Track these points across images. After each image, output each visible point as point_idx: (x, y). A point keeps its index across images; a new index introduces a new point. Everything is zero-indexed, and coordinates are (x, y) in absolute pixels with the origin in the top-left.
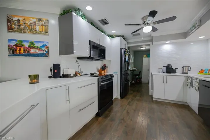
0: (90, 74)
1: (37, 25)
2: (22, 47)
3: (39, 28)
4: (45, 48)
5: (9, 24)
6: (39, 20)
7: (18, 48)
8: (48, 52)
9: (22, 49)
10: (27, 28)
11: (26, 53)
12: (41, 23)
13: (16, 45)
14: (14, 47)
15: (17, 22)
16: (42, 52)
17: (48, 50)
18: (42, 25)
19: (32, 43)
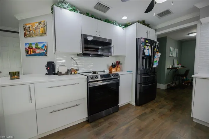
0: (93, 72)
1: (39, 28)
2: (31, 49)
3: (40, 31)
4: (44, 48)
5: (25, 31)
6: (40, 23)
7: (30, 49)
8: (46, 51)
9: (32, 50)
10: (34, 33)
11: (34, 53)
12: (41, 25)
13: (29, 48)
14: (28, 49)
15: (28, 29)
16: (43, 51)
17: (46, 49)
18: (42, 27)
19: (37, 44)
